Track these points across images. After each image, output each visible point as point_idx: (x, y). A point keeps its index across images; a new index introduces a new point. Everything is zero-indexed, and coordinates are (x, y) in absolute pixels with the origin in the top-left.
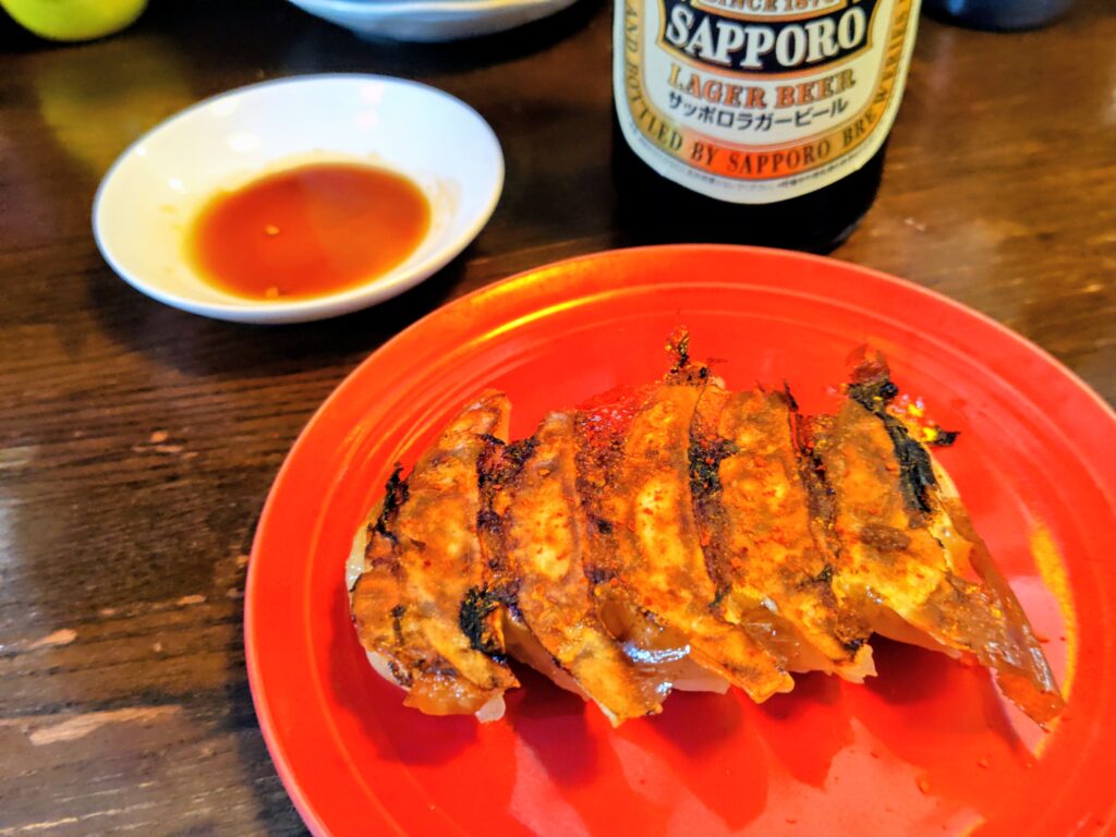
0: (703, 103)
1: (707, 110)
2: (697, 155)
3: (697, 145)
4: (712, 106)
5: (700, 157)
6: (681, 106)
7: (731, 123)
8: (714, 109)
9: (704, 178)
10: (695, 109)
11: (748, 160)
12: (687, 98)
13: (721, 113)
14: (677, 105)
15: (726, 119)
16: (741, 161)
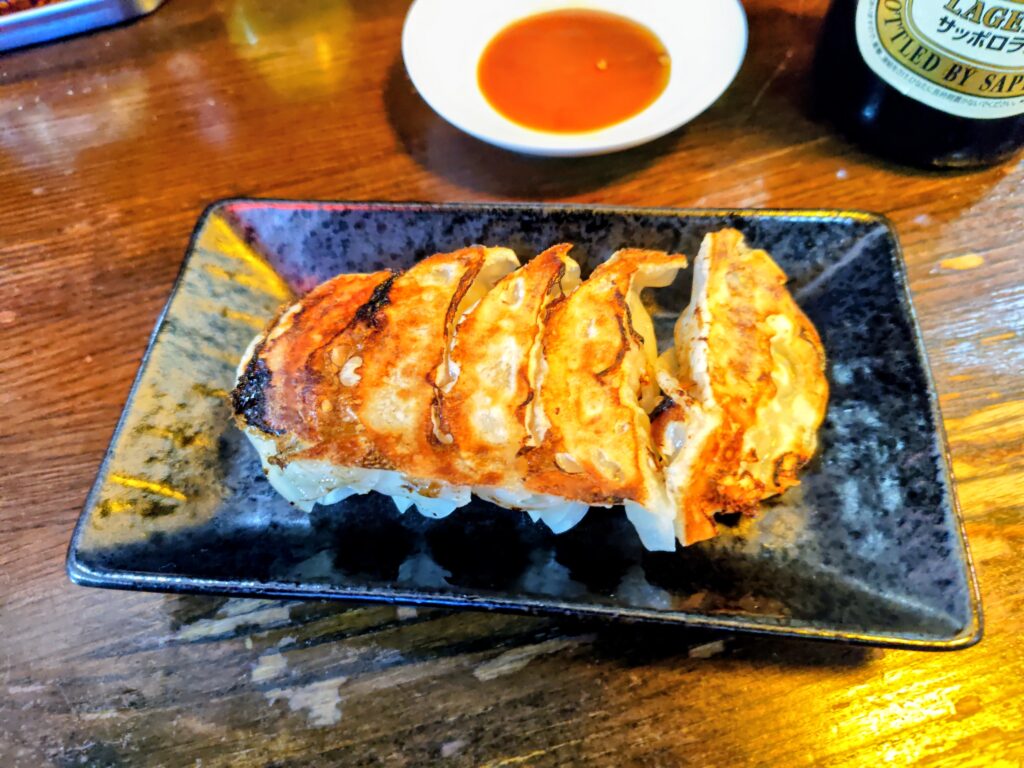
0: (980, 28)
1: (981, 35)
2: (951, 77)
3: (955, 66)
4: (986, 30)
5: (954, 78)
6: (953, 30)
7: (1000, 48)
8: (989, 34)
9: (950, 97)
10: (967, 33)
11: (1003, 80)
12: (961, 23)
13: (994, 38)
14: (948, 28)
15: (997, 43)
16: (995, 82)
